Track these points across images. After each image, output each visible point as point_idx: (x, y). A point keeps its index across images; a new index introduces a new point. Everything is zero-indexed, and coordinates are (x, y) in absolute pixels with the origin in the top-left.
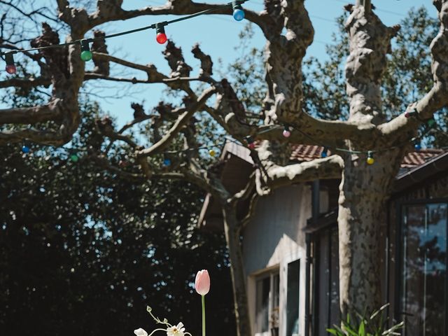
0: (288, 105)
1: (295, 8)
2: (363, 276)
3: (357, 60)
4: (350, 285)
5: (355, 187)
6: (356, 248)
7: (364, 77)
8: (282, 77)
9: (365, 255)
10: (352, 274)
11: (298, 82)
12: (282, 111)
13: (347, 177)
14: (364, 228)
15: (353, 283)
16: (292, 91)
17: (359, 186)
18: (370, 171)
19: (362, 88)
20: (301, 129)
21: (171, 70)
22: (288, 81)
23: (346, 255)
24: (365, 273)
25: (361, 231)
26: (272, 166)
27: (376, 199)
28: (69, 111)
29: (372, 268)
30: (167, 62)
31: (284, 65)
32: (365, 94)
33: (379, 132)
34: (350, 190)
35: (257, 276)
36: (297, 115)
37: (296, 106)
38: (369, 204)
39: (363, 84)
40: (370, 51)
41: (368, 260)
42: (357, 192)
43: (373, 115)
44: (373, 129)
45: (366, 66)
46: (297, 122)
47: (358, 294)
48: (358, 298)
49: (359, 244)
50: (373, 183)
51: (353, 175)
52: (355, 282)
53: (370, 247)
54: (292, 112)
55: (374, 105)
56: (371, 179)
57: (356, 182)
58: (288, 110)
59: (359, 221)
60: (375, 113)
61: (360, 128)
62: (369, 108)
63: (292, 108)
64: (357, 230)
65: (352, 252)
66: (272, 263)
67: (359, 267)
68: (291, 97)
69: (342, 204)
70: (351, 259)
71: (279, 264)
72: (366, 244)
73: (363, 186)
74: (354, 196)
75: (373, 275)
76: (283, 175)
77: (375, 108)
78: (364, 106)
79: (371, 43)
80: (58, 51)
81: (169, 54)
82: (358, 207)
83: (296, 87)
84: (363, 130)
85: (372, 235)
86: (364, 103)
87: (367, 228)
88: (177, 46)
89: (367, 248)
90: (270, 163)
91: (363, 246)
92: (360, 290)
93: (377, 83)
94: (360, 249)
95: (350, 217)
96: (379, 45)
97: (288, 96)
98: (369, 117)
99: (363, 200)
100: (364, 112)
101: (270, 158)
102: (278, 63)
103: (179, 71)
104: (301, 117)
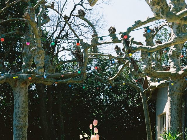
0: (147, 68)
1: (148, 40)
2: (175, 118)
3: (171, 52)
4: (171, 121)
5: (172, 91)
6: (173, 109)
7: (174, 57)
8: (145, 60)
9: (175, 112)
10: (171, 117)
11: (150, 61)
12: (145, 70)
13: (170, 88)
14: (175, 103)
15: (172, 121)
16: (148, 64)
17: (173, 91)
18: (176, 86)
19: (173, 60)
20: (152, 75)
21: (117, 54)
22: (147, 61)
23: (170, 112)
24: (175, 117)
25: (174, 104)
26: (151, 82)
27: (178, 94)
28: (83, 72)
29: (178, 116)
30: (115, 52)
31: (146, 56)
32: (174, 62)
33: (178, 74)
34: (170, 92)
35: (161, 116)
36: (150, 71)
37: (150, 68)
38: (176, 96)
39: (174, 59)
40: (175, 49)
41: (176, 113)
42: (172, 92)
43: (176, 68)
44: (176, 73)
45: (174, 53)
46: (150, 73)
47: (173, 124)
48: (173, 125)
49: (173, 108)
50: (177, 89)
51: (171, 87)
52: (172, 120)
53: (177, 109)
54: (149, 70)
55: (177, 65)
56: (176, 88)
57: (172, 89)
58: (147, 70)
59: (173, 101)
60: (177, 68)
61: (172, 73)
62: (175, 66)
63: (148, 69)
64: (173, 104)
65: (171, 111)
66: (164, 111)
67: (173, 115)
68: (148, 66)
69: (168, 96)
70: (171, 113)
71: (166, 112)
72: (175, 108)
73: (174, 90)
74: (171, 93)
75: (178, 118)
76: (154, 85)
77: (177, 66)
78: (174, 66)
79: (176, 46)
80: (80, 55)
81: (116, 49)
82: (173, 97)
83: (149, 63)
84: (173, 73)
85: (177, 105)
86: (174, 65)
87: (176, 104)
88: (119, 47)
89: (176, 110)
90: (151, 81)
91: (174, 109)
92: (174, 123)
93: (178, 58)
94: (174, 110)
95: (171, 100)
96: (178, 47)
97: (147, 66)
98: (175, 69)
99: (174, 95)
100: (174, 67)
101: (150, 80)
102: (144, 56)
103: (119, 55)
104: (151, 71)
